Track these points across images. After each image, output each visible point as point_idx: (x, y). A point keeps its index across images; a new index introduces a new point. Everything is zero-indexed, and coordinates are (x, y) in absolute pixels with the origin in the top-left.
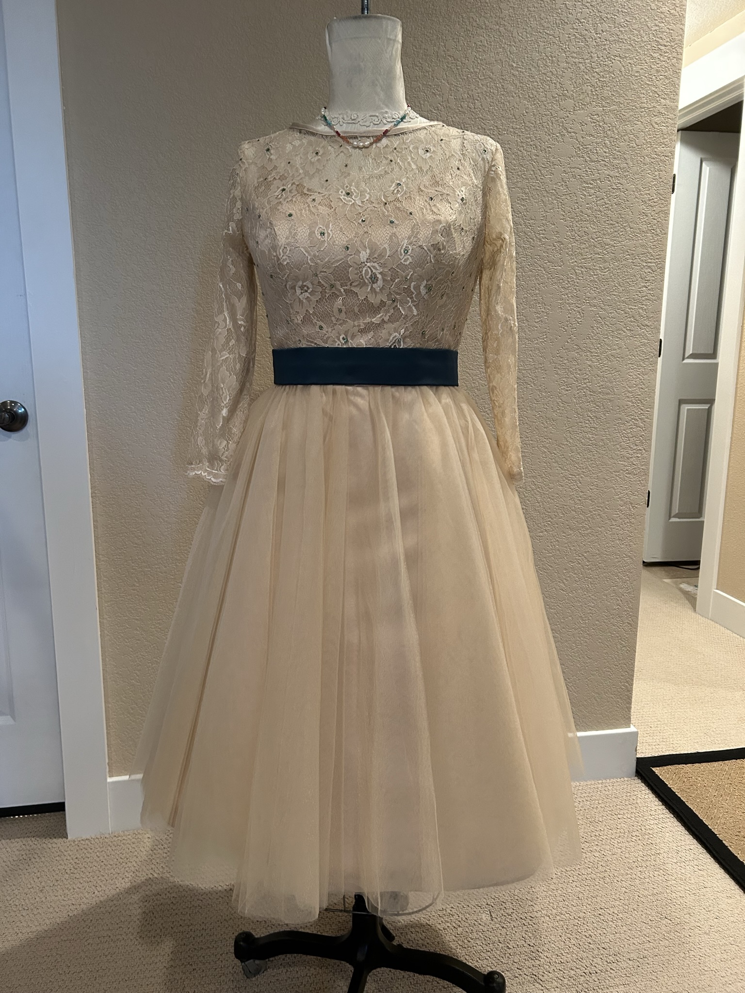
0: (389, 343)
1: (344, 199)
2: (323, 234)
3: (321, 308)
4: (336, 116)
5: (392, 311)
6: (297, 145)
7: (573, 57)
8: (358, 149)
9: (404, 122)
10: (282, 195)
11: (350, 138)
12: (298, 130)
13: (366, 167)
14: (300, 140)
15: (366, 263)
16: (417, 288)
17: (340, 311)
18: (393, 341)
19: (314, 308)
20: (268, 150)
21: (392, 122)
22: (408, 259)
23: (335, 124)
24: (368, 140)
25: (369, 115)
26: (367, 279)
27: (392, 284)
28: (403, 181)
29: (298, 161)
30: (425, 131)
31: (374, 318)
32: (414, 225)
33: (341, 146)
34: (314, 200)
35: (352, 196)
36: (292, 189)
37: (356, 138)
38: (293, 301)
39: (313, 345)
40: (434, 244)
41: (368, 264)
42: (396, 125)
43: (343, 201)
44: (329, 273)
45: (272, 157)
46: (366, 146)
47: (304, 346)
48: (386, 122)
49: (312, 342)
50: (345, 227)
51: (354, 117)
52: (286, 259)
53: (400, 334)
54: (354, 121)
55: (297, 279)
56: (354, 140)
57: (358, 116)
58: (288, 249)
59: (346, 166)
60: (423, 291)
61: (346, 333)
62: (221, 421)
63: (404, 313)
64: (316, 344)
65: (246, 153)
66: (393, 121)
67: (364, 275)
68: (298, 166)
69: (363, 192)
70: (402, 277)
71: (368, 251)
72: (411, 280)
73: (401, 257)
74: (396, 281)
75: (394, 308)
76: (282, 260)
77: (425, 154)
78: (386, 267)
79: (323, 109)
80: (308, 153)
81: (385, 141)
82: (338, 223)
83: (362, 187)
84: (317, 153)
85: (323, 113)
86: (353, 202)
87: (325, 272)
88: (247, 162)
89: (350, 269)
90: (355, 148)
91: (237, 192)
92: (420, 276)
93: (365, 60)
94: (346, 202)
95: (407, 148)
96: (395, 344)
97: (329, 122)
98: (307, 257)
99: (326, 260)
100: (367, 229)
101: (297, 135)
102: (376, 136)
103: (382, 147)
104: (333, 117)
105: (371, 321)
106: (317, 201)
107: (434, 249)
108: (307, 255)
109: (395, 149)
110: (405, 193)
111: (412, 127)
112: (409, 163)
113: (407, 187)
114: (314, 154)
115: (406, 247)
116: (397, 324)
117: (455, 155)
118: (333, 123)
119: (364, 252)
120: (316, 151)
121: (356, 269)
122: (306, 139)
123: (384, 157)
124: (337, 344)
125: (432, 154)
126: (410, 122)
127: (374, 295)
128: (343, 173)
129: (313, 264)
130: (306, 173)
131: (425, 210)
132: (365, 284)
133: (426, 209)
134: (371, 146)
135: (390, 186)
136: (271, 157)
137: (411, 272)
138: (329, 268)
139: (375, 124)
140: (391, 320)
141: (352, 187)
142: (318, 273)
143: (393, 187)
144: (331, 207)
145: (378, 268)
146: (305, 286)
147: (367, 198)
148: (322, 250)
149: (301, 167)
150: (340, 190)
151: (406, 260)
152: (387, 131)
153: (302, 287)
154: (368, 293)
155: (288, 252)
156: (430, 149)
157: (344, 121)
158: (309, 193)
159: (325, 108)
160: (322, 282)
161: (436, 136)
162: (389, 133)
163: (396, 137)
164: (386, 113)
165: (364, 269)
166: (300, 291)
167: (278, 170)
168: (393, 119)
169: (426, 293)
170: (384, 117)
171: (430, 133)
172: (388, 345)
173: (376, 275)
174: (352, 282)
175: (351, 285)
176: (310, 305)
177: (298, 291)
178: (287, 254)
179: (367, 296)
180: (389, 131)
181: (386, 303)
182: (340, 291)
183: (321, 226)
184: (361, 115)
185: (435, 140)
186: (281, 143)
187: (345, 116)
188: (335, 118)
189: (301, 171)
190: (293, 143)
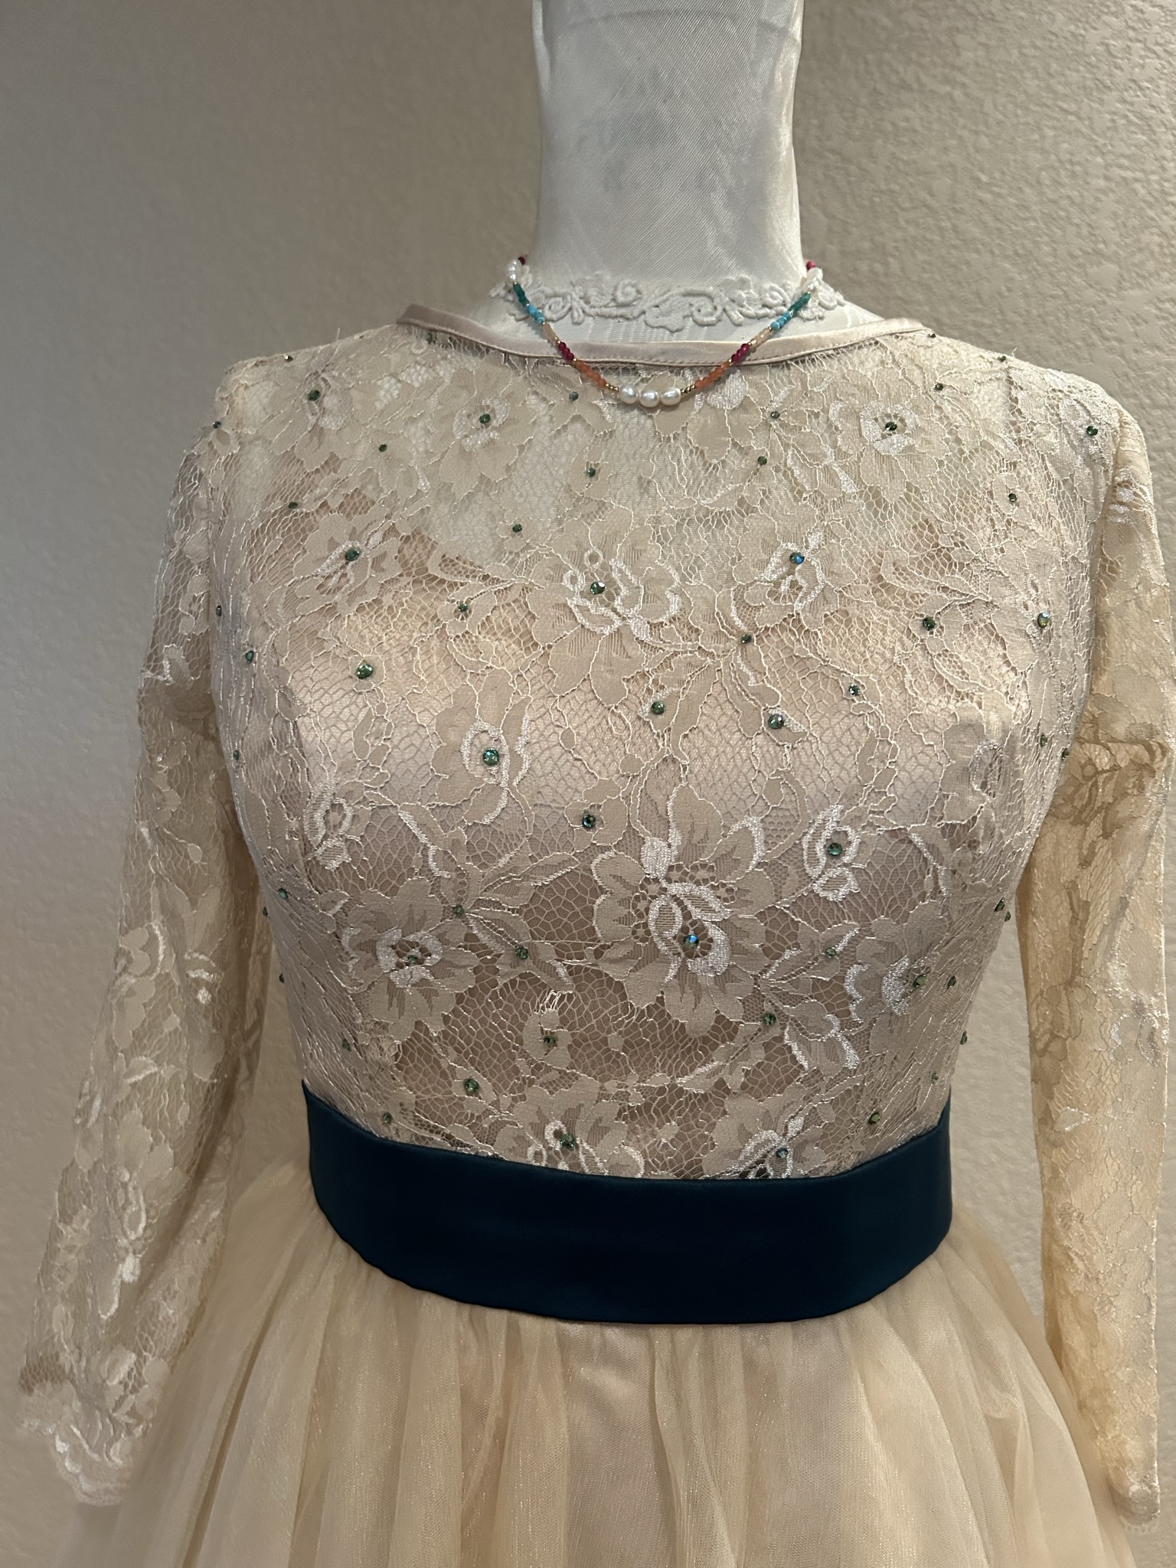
0: (742, 1163)
1: (584, 610)
2: (491, 758)
3: (473, 1023)
4: (559, 290)
5: (759, 1055)
6: (417, 385)
7: (1121, 167)
8: (636, 412)
9: (802, 318)
10: (344, 575)
11: (606, 373)
12: (425, 333)
13: (666, 480)
14: (431, 367)
15: (664, 885)
16: (871, 983)
17: (550, 1040)
18: (757, 1157)
19: (446, 1019)
20: (315, 396)
21: (759, 318)
22: (842, 880)
23: (555, 317)
24: (676, 379)
25: (682, 290)
26: (664, 939)
27: (769, 966)
28: (813, 544)
29: (415, 442)
30: (878, 354)
31: (684, 1074)
32: (871, 742)
33: (574, 397)
34: (463, 609)
35: (612, 598)
36: (384, 556)
37: (630, 369)
38: (364, 988)
39: (438, 1139)
40: (953, 826)
41: (675, 889)
42: (775, 330)
43: (578, 616)
44: (513, 911)
45: (327, 422)
46: (666, 402)
47: (404, 1139)
48: (742, 319)
49: (434, 1130)
50: (583, 731)
51: (626, 295)
52: (339, 851)
53: (784, 1135)
54: (624, 312)
55: (381, 922)
56: (624, 379)
57: (638, 292)
58: (349, 812)
59: (592, 473)
60: (892, 989)
61: (570, 1118)
62: (116, 1299)
63: (806, 1064)
64: (449, 1137)
65: (238, 400)
66: (765, 316)
67: (652, 927)
68: (412, 463)
69: (660, 582)
70: (812, 945)
71: (676, 837)
72: (849, 957)
73: (814, 872)
74: (787, 955)
75: (767, 1046)
76: (320, 851)
77: (884, 437)
78: (748, 902)
79: (514, 266)
80: (453, 415)
81: (736, 386)
82: (554, 716)
83: (652, 563)
84: (485, 420)
85: (513, 277)
86: (618, 623)
87: (498, 905)
88: (239, 436)
89: (598, 902)
90: (625, 406)
91: (195, 540)
92: (886, 944)
93: (677, 93)
94: (587, 625)
95: (817, 415)
96: (761, 1166)
97: (532, 311)
98: (426, 848)
99: (502, 862)
100: (675, 745)
101: (420, 347)
102: (706, 368)
103: (727, 407)
104: (549, 291)
105: (673, 1086)
106: (477, 615)
107: (953, 846)
108: (423, 839)
109: (775, 415)
110: (824, 597)
111: (833, 340)
112: (827, 469)
113: (829, 573)
114: (475, 420)
115: (836, 832)
116: (772, 1102)
117: (993, 443)
118: (548, 314)
119: (659, 843)
120: (482, 408)
121: (623, 902)
122: (449, 366)
123: (735, 444)
124: (531, 1151)
125: (911, 441)
126: (821, 318)
127: (690, 997)
128: (577, 502)
129: (446, 875)
130: (443, 491)
131: (909, 676)
132: (653, 955)
133: (915, 671)
134: (687, 403)
135: (763, 565)
136: (322, 423)
137: (852, 927)
138: (512, 890)
139: (702, 325)
140: (754, 1086)
141: (612, 562)
142: (467, 906)
143: (771, 567)
144: (530, 644)
145: (715, 905)
146: (414, 945)
147: (674, 609)
148: (487, 821)
149: (424, 470)
150: (566, 570)
151: (833, 884)
152: (745, 350)
153: (400, 949)
154: (666, 986)
155: (346, 824)
156: (902, 420)
157: (587, 308)
158: (448, 578)
159: (522, 260)
160: (480, 936)
161: (917, 372)
162: (753, 356)
163: (774, 371)
164: (743, 284)
165: (656, 905)
166: (394, 959)
167: (341, 474)
168: (765, 306)
169: (904, 996)
170: (733, 301)
171: (894, 360)
172: (732, 1169)
173: (704, 928)
174: (603, 947)
175: (598, 954)
176: (431, 1007)
177: (387, 960)
178: (341, 832)
179: (660, 1000)
180: (754, 350)
181: (736, 1030)
182: (552, 972)
183: (485, 728)
184: (652, 290)
185: (916, 387)
186: (360, 374)
187: (592, 292)
188: (556, 295)
189: (423, 484)
190: (403, 377)
